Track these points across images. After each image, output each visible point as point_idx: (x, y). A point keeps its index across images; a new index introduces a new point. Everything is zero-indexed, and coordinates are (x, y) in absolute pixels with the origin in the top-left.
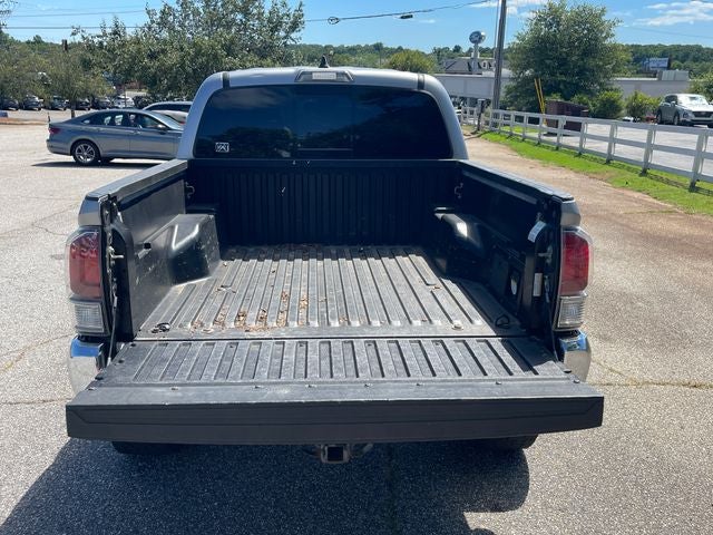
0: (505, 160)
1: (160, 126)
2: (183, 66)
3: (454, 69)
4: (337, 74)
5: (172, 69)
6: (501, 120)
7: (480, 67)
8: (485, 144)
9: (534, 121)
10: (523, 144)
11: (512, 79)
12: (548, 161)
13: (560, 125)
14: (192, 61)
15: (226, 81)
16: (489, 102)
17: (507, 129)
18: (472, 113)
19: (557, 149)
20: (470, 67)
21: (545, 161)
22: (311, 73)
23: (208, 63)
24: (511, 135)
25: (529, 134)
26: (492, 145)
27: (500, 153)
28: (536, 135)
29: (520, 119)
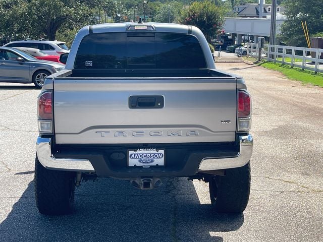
0: (275, 81)
1: (20, 58)
2: (30, 14)
3: (244, 13)
4: (147, 26)
5: (22, 16)
6: (276, 53)
7: (265, 11)
8: (264, 71)
9: (299, 53)
10: (292, 70)
11: (286, 21)
12: (307, 81)
13: (317, 56)
14: (38, 10)
15: (91, 30)
16: (267, 39)
17: (280, 60)
18: (255, 48)
19: (316, 73)
20: (257, 11)
21: (305, 82)
22: (134, 26)
23: (50, 11)
24: (284, 64)
25: (296, 63)
26: (269, 71)
27: (272, 77)
28: (301, 63)
29: (289, 52)
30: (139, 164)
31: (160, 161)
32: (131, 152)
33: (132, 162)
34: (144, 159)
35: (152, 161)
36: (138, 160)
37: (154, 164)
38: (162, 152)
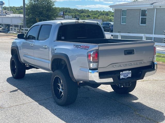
4: (83, 21)
15: (62, 23)
22: (78, 21)
30: (123, 77)
31: (130, 75)
32: (121, 73)
33: (122, 77)
34: (125, 75)
35: (128, 76)
36: (123, 76)
37: (128, 77)
38: (130, 71)
